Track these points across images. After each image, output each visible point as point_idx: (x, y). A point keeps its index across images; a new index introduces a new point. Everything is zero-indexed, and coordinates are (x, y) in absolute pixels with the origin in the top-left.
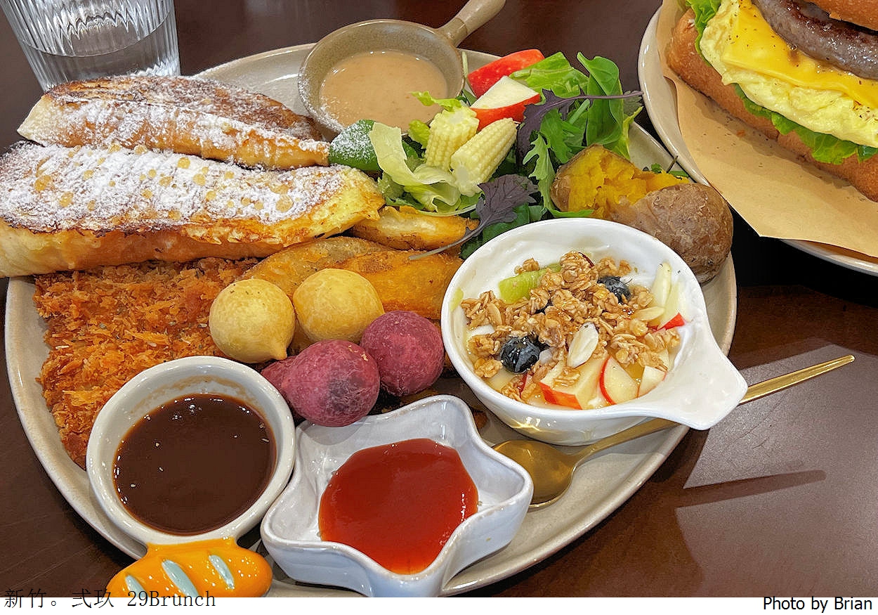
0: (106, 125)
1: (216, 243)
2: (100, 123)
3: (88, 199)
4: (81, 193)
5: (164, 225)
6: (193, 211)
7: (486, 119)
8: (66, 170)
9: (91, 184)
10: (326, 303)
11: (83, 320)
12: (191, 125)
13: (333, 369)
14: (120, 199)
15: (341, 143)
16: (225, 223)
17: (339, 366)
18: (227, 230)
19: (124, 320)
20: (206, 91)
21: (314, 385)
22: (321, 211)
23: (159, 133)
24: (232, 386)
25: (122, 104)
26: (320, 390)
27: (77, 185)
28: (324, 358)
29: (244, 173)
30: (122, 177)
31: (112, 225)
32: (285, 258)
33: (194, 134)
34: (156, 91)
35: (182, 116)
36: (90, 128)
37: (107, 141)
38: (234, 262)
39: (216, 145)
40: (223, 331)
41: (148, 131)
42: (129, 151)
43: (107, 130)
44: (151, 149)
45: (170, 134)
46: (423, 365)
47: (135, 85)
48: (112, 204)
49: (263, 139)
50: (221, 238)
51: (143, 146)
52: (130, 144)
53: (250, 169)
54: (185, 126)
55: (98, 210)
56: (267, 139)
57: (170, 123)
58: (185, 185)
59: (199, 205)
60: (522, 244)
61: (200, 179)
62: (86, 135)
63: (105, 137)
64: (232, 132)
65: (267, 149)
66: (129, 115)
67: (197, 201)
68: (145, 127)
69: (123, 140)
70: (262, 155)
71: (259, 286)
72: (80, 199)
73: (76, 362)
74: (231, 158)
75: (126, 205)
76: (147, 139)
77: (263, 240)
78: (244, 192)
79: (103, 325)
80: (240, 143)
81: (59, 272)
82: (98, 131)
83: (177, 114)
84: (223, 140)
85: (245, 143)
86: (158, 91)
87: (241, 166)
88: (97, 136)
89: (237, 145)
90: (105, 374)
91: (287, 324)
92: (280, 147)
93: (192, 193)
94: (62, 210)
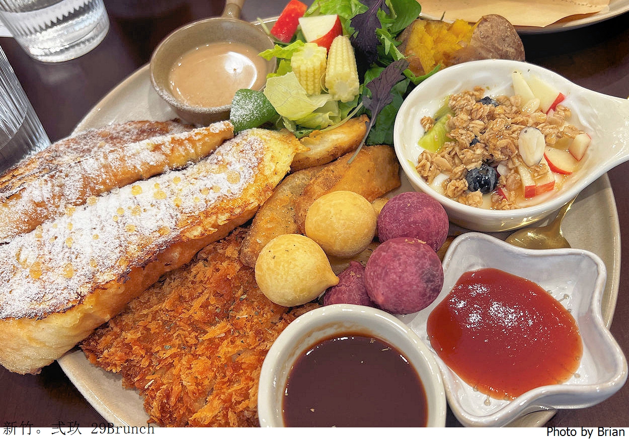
0: (54, 197)
1: (213, 231)
2: (48, 198)
3: (86, 260)
4: (76, 258)
5: (166, 242)
6: (174, 220)
8: (46, 249)
9: (78, 247)
10: (345, 223)
11: (149, 353)
12: (122, 159)
13: (416, 264)
14: (112, 245)
15: (237, 114)
16: (207, 214)
17: (418, 259)
18: (214, 217)
19: (180, 332)
20: (93, 138)
21: (410, 285)
22: (266, 166)
23: (101, 179)
24: (330, 327)
25: (56, 173)
26: (418, 286)
27: (67, 255)
28: (402, 260)
29: (183, 173)
30: (98, 227)
31: (123, 267)
32: (268, 213)
33: (130, 164)
34: (60, 156)
35: (111, 157)
36: (41, 206)
37: (61, 209)
38: (224, 239)
39: (152, 163)
40: (287, 291)
41: (90, 183)
42: (83, 207)
43: (57, 200)
44: (99, 195)
45: (109, 175)
47: (40, 160)
48: (109, 252)
49: (183, 141)
50: (214, 226)
51: (93, 197)
52: (82, 201)
53: (185, 168)
54: (118, 163)
55: (101, 263)
56: (186, 139)
57: (105, 166)
58: (152, 205)
59: (175, 213)
61: (159, 194)
62: (40, 214)
63: (58, 207)
64: (157, 148)
65: (189, 146)
66: (66, 179)
67: (171, 211)
68: (86, 180)
69: (74, 201)
70: (188, 154)
71: (288, 241)
72: (79, 264)
73: (177, 389)
74: (166, 168)
75: (121, 246)
76: (92, 189)
77: (246, 209)
78: (197, 185)
79: (168, 346)
80: (168, 152)
81: (96, 329)
82: (49, 205)
83: (106, 157)
84: (154, 157)
85: (172, 150)
86: (62, 155)
87: (177, 170)
88: (50, 209)
89: (167, 155)
90: (206, 382)
92: (199, 140)
93: (163, 207)
94: (72, 281)
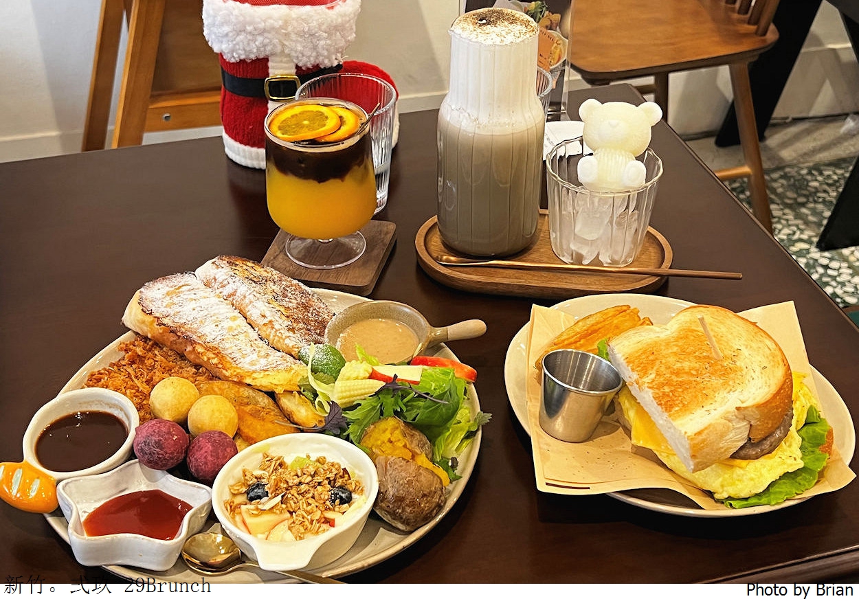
0: (221, 283)
2: (219, 281)
3: (178, 310)
4: (179, 306)
5: (194, 339)
7: (373, 376)
8: (187, 293)
9: (187, 304)
12: (251, 302)
13: (154, 431)
14: (189, 318)
16: (218, 353)
17: (157, 432)
18: (214, 357)
22: (261, 374)
27: (182, 302)
29: (257, 339)
30: (202, 309)
32: (226, 385)
33: (250, 307)
35: (251, 296)
36: (215, 281)
39: (252, 318)
43: (221, 286)
45: (241, 302)
46: (206, 463)
49: (275, 328)
50: (209, 359)
51: (230, 302)
52: (226, 298)
53: (261, 340)
54: (248, 301)
57: (245, 297)
58: (222, 328)
59: (218, 340)
60: (326, 446)
61: (230, 329)
62: (212, 283)
63: (218, 289)
64: (264, 316)
65: (272, 333)
69: (224, 294)
70: (269, 335)
72: (175, 308)
74: (257, 329)
76: (233, 300)
78: (245, 347)
80: (264, 323)
84: (258, 318)
85: (266, 325)
87: (259, 335)
91: (180, 409)
92: (278, 336)
93: (221, 333)
94: (164, 308)
